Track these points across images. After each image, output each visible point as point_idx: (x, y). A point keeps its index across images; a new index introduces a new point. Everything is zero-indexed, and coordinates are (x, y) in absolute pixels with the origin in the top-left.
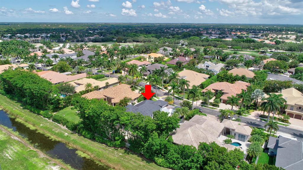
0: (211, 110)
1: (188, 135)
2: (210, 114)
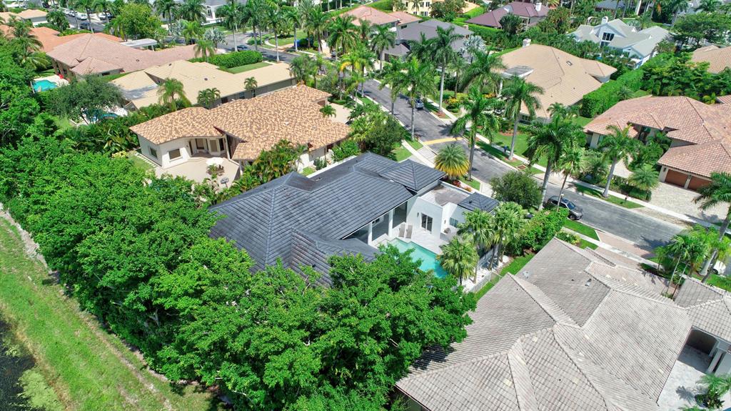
0: (615, 211)
1: (508, 382)
2: (613, 231)
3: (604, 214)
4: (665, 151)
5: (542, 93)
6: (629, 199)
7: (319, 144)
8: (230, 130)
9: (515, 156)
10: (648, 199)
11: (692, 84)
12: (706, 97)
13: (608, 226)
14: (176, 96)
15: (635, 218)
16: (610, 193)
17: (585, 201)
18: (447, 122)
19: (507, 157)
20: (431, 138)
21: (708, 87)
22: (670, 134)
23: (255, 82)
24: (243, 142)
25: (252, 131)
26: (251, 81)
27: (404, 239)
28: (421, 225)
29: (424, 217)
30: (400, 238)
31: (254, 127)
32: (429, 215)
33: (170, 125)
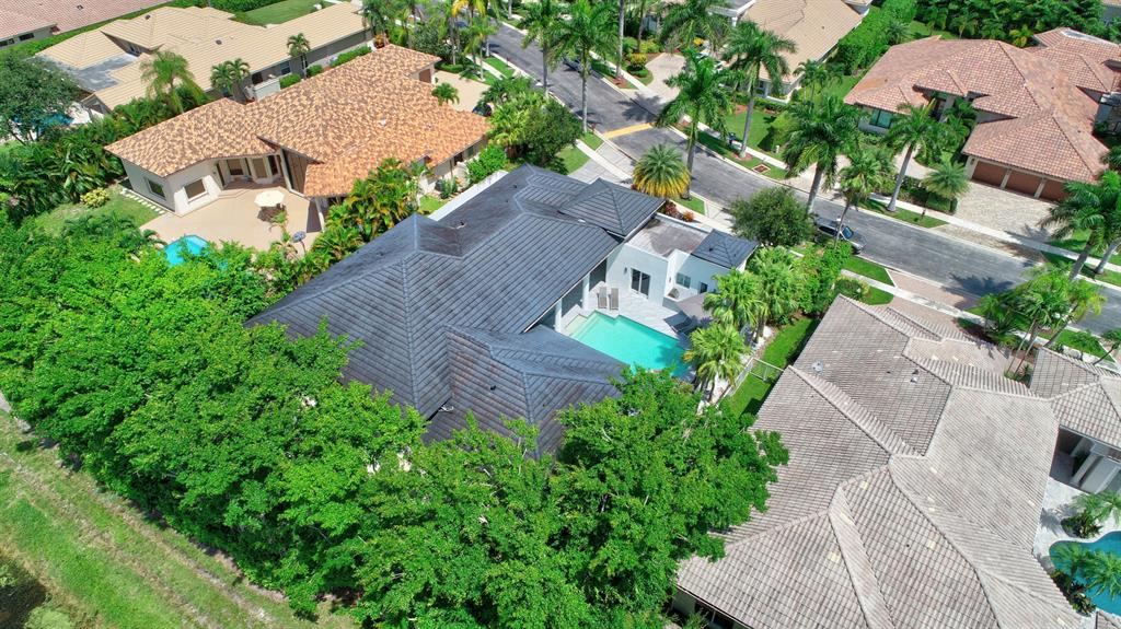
0: (907, 235)
1: (834, 557)
2: (910, 267)
3: (894, 241)
4: (971, 129)
5: (793, 51)
6: (928, 213)
7: (441, 156)
8: (290, 143)
9: (749, 150)
10: (952, 211)
11: (994, 11)
12: (1013, 32)
13: (903, 259)
14: (177, 82)
15: (938, 243)
16: (900, 204)
17: (863, 220)
18: (629, 94)
19: (737, 153)
20: (613, 127)
21: (1017, 16)
22: (976, 104)
23: (306, 43)
24: (315, 162)
25: (328, 143)
26: (298, 41)
27: (608, 312)
28: (630, 285)
29: (636, 274)
30: (600, 310)
31: (331, 134)
32: (643, 270)
33: (179, 139)
